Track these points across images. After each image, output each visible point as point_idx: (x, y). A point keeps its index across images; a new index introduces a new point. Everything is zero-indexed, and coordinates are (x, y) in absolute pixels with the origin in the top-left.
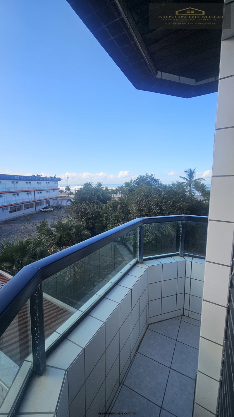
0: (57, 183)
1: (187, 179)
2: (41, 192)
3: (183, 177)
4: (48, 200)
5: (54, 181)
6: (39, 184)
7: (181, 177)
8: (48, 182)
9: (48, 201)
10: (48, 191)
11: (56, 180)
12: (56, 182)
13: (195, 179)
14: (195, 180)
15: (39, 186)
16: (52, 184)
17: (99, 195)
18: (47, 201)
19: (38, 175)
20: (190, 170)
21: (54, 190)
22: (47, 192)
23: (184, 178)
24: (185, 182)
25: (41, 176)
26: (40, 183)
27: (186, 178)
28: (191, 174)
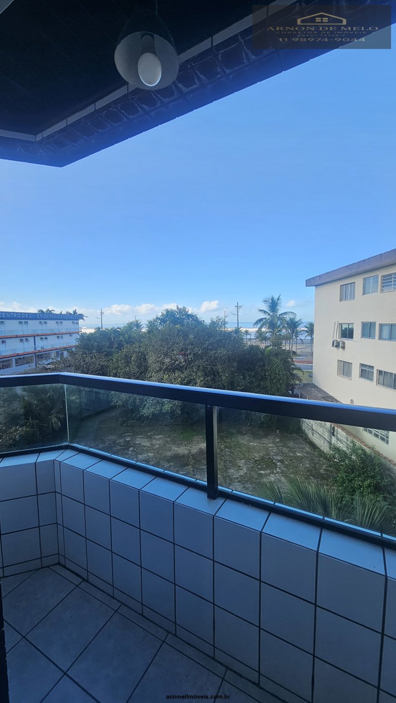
0: (77, 323)
1: (269, 314)
2: (46, 338)
3: (262, 310)
4: (59, 350)
5: (71, 320)
6: (44, 325)
7: (260, 310)
8: (59, 321)
9: (59, 352)
10: (60, 336)
11: (75, 317)
12: (75, 321)
13: (280, 312)
14: (281, 314)
15: (43, 328)
16: (67, 325)
17: (122, 340)
18: (57, 353)
19: (48, 310)
20: (272, 299)
21: (70, 334)
22: (58, 337)
23: (265, 312)
24: (266, 318)
25: (53, 312)
26: (45, 322)
27: (267, 312)
28: (274, 305)
